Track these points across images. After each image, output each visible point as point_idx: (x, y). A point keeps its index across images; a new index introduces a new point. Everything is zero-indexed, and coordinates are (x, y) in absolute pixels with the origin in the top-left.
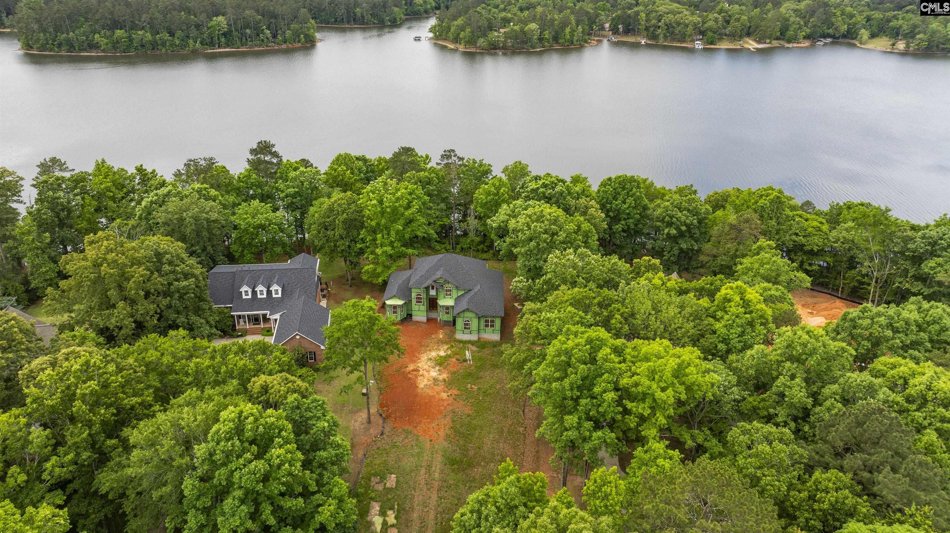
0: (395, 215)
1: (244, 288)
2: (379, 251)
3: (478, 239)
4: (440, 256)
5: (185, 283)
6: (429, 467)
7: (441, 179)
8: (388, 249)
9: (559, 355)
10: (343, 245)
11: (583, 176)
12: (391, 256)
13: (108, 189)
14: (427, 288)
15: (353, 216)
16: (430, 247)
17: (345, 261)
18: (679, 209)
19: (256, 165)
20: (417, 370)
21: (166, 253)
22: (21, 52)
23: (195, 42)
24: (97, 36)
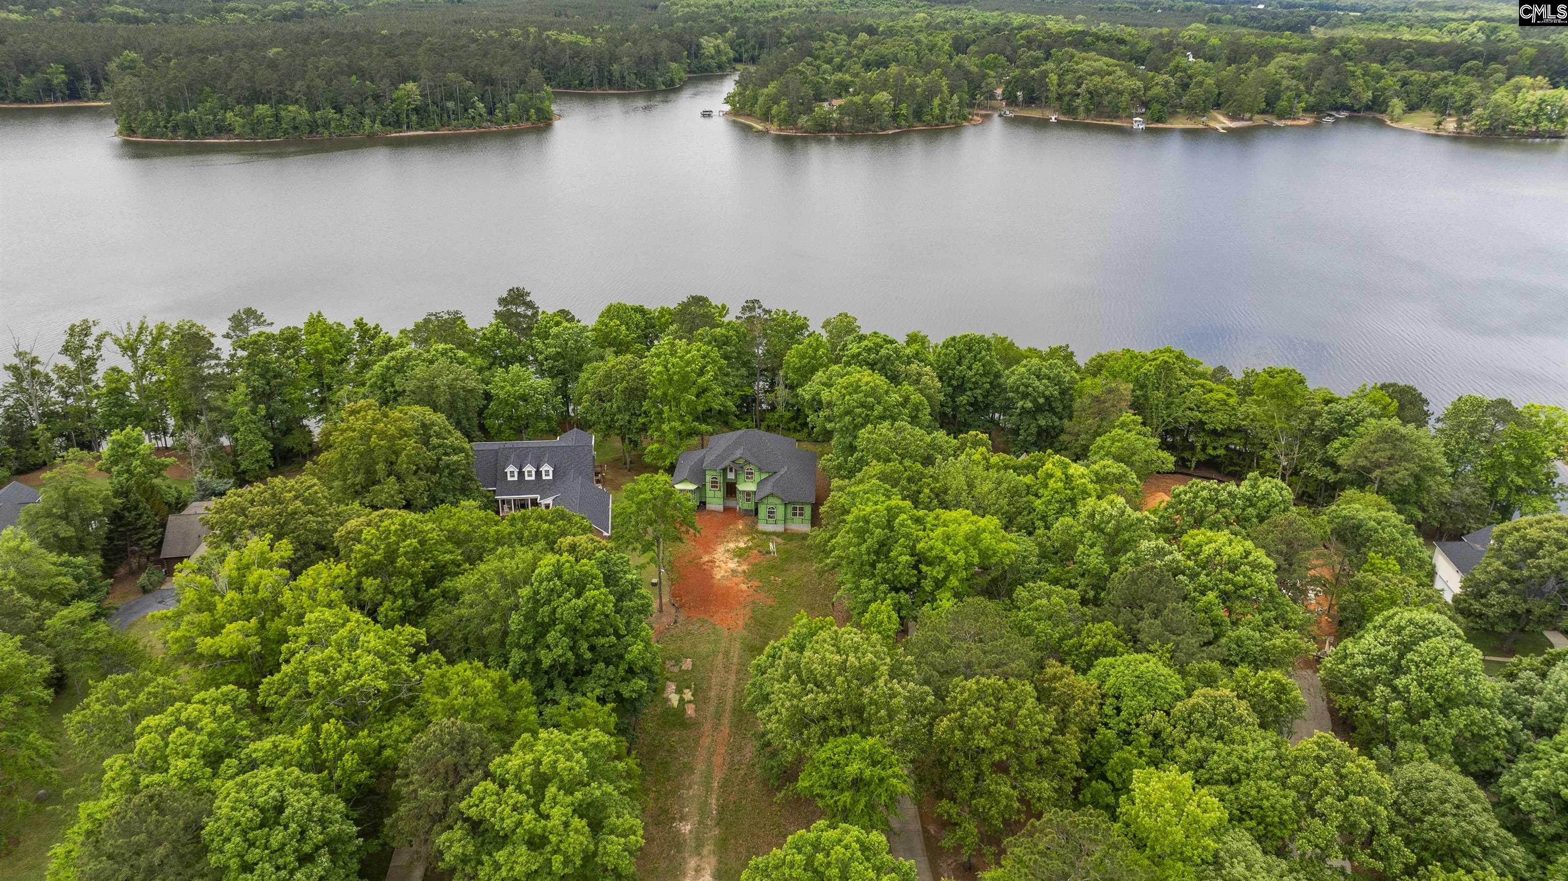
0: (685, 382)
1: (510, 468)
2: (666, 427)
3: (789, 415)
4: (740, 432)
5: (455, 458)
6: (727, 653)
7: (742, 337)
8: (677, 424)
9: (858, 521)
10: (622, 419)
11: (922, 334)
12: (680, 433)
13: (326, 350)
14: (724, 470)
15: (634, 385)
16: (726, 423)
17: (623, 439)
18: (1038, 377)
19: (504, 317)
20: (713, 561)
21: (433, 424)
22: (118, 140)
23: (373, 122)
24: (229, 114)
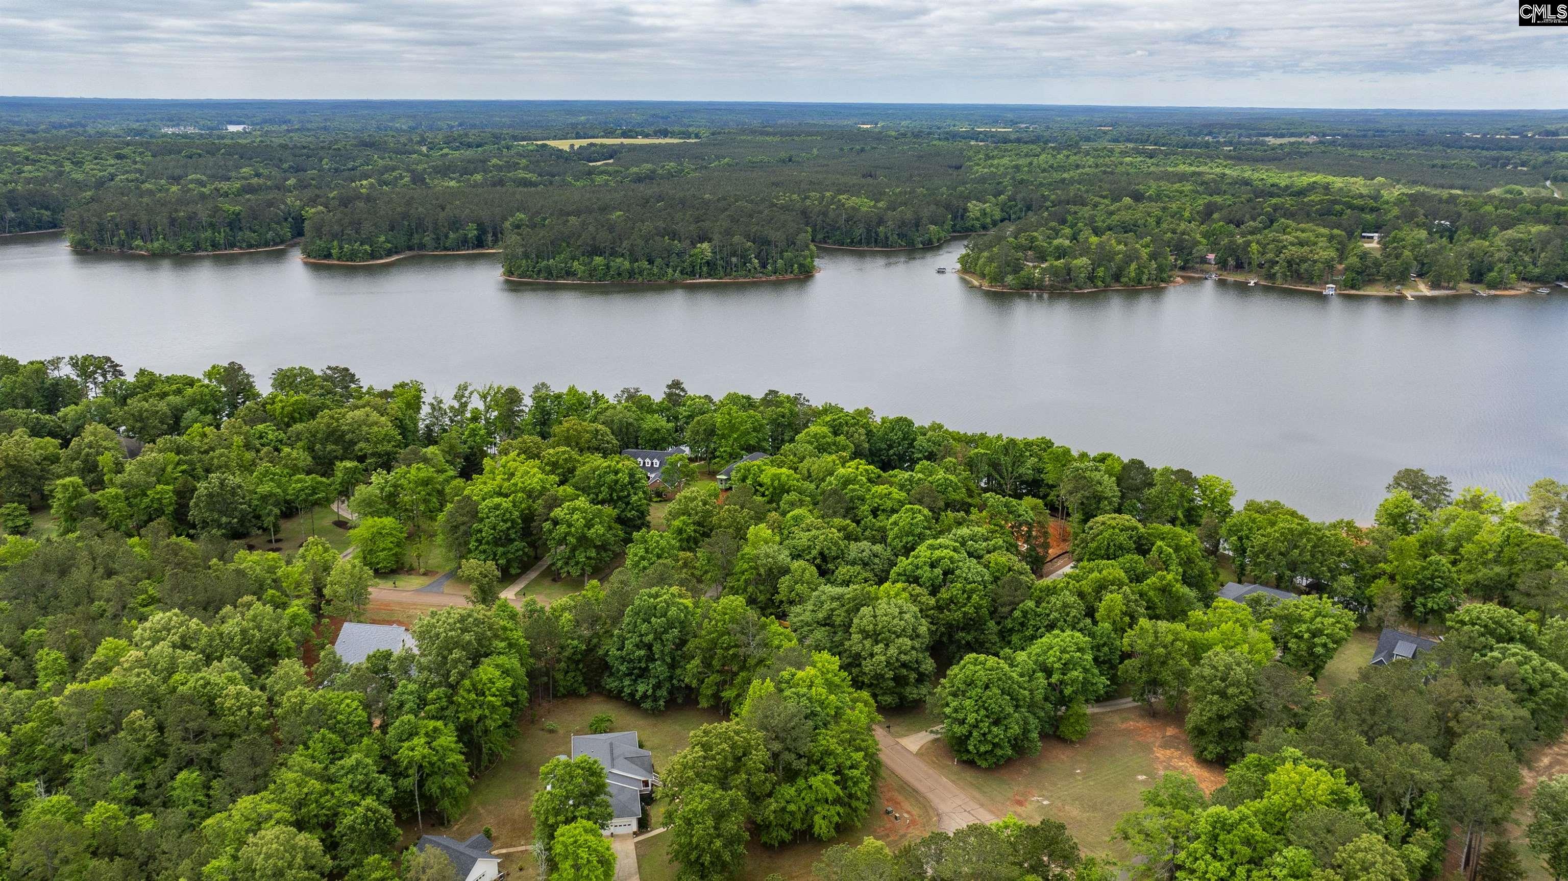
13: (574, 404)
19: (669, 396)
22: (502, 279)
23: (675, 271)
24: (576, 263)
